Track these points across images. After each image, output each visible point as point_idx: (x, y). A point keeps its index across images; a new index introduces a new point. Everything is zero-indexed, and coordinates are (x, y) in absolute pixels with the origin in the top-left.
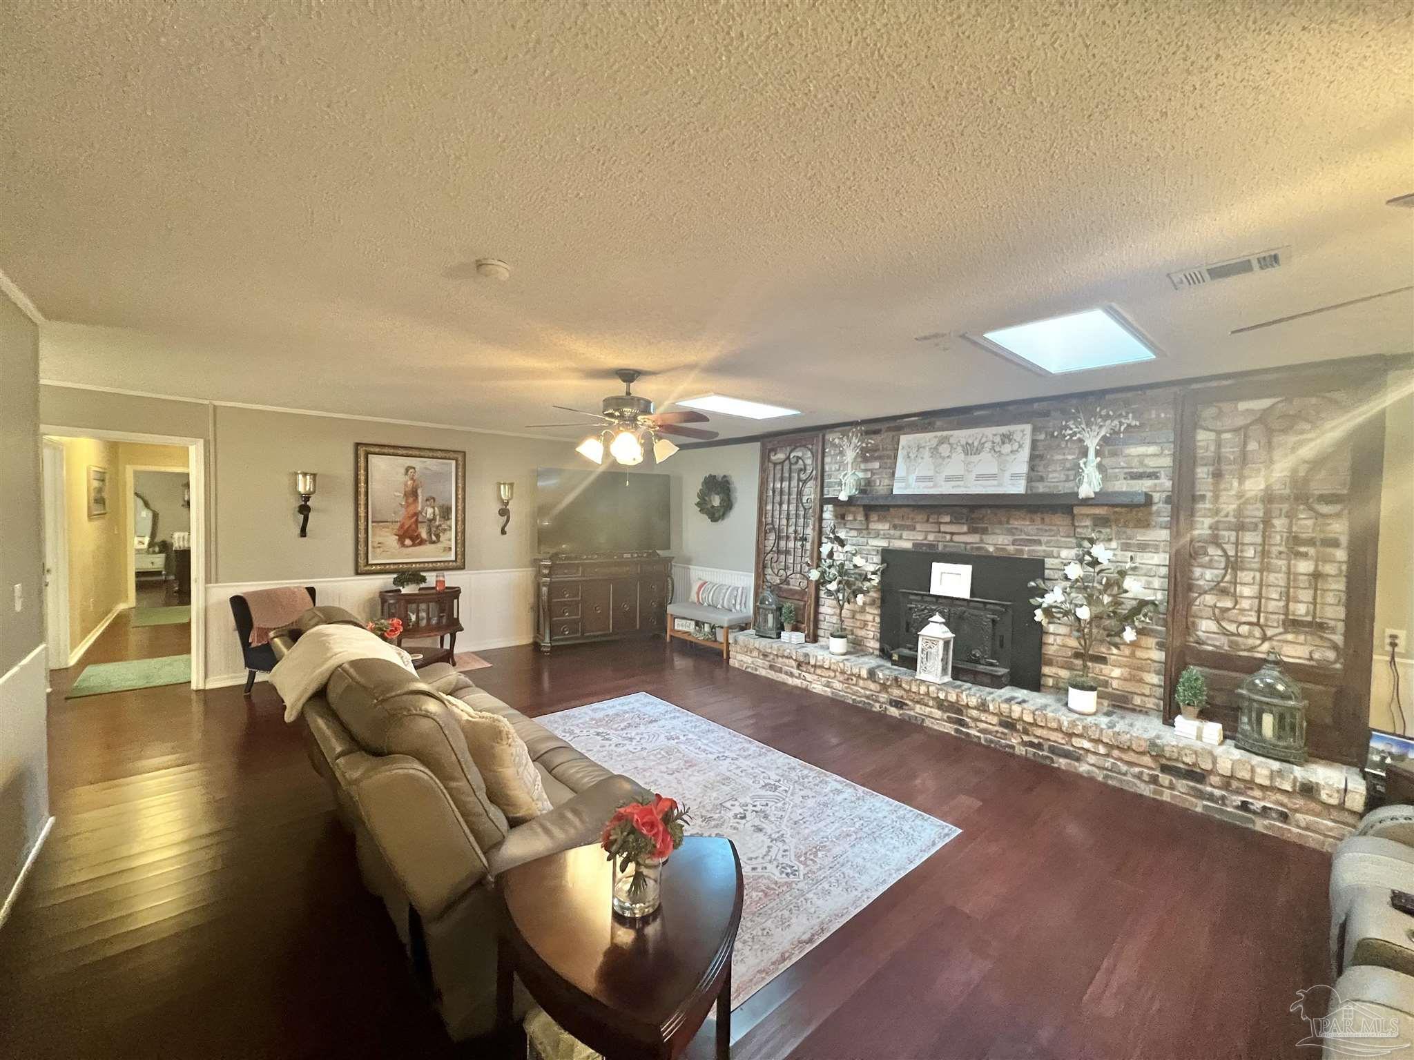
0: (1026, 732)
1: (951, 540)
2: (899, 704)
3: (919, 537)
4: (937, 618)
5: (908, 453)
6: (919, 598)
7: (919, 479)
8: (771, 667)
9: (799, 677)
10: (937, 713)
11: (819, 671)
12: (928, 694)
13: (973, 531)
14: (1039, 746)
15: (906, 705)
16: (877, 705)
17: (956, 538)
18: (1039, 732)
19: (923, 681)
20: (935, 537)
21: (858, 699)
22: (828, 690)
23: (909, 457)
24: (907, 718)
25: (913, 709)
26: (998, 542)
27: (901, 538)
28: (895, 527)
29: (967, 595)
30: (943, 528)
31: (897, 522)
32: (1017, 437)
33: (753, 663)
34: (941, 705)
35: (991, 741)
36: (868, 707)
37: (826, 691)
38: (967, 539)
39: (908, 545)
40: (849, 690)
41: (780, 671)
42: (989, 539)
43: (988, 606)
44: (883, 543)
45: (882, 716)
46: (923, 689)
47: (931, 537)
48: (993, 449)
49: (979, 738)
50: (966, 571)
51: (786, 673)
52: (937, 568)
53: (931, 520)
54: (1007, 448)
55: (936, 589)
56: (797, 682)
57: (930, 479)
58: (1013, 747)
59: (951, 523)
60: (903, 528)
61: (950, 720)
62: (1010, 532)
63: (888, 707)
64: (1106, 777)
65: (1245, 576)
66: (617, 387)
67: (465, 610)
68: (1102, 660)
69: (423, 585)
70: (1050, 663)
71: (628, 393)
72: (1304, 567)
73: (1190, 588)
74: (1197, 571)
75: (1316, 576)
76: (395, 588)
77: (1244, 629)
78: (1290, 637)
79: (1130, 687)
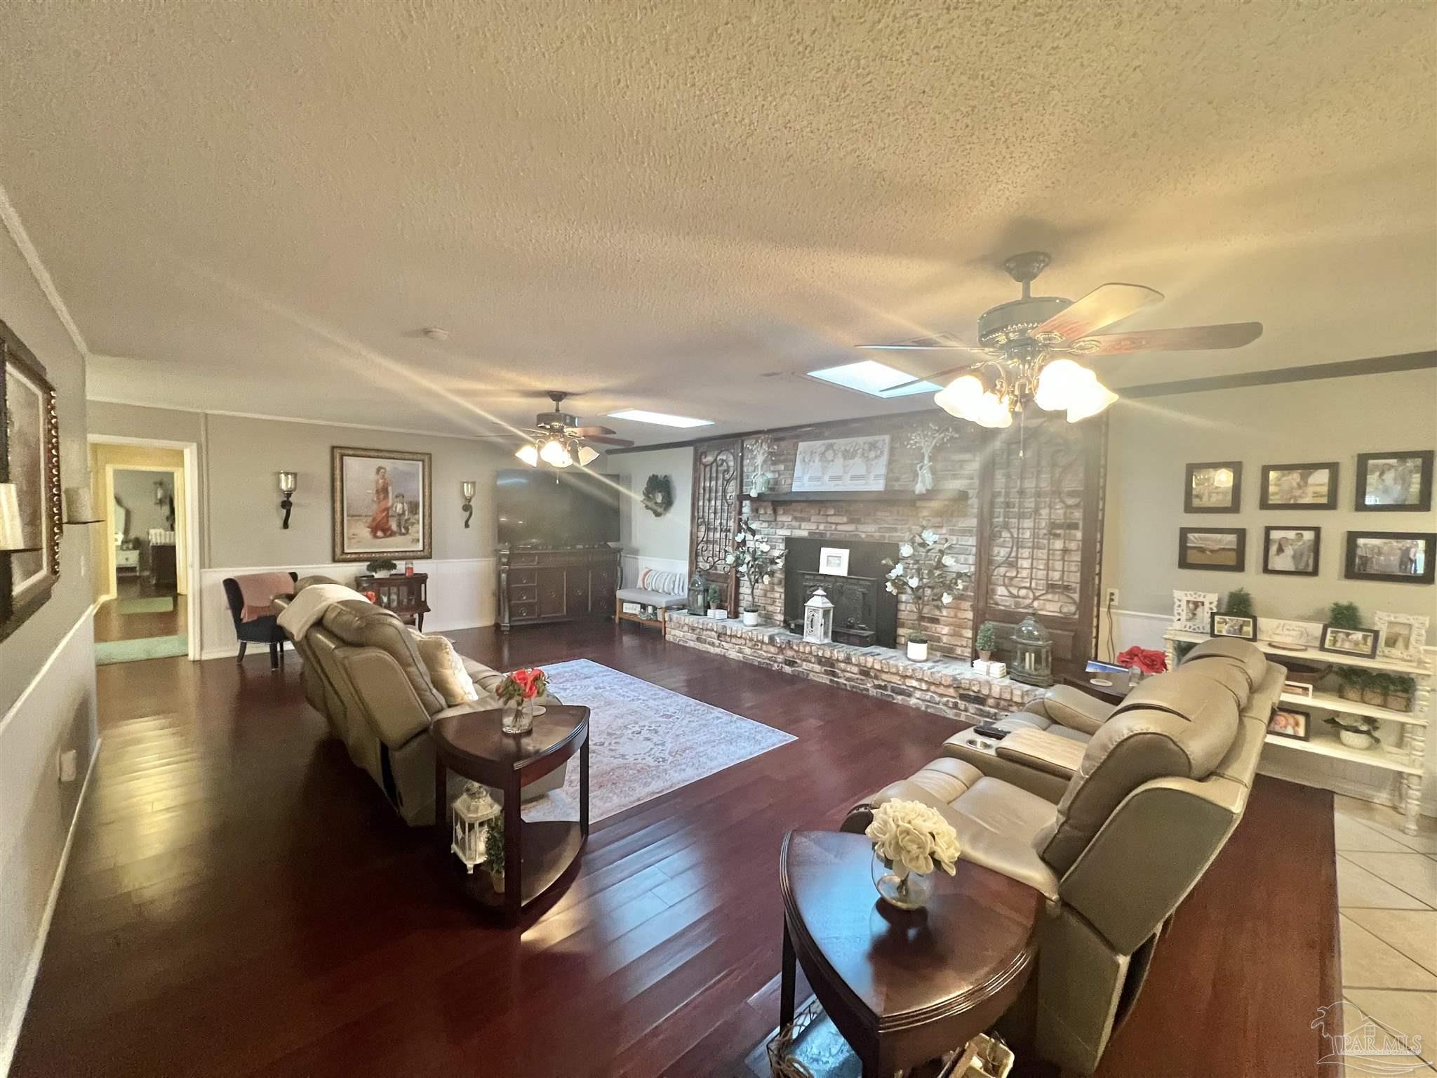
0: (876, 677)
1: (836, 530)
2: (791, 663)
3: (813, 527)
4: (820, 592)
5: (804, 458)
6: (812, 577)
7: (811, 479)
8: (698, 639)
9: (719, 647)
10: (817, 668)
11: (734, 640)
12: (811, 653)
13: (851, 521)
14: (885, 688)
15: (796, 663)
16: (776, 665)
17: (840, 527)
18: (884, 676)
19: (808, 643)
20: (825, 527)
21: (763, 661)
22: (741, 655)
23: (804, 461)
24: (796, 673)
25: (801, 666)
26: (868, 531)
27: (800, 528)
28: (795, 518)
29: (845, 574)
30: (829, 519)
31: (798, 515)
32: (880, 445)
33: (684, 636)
34: (820, 661)
35: (854, 687)
36: (769, 667)
37: (738, 657)
38: (846, 529)
39: (804, 534)
40: (756, 655)
41: (705, 642)
42: (861, 527)
43: (861, 582)
44: (787, 533)
45: (780, 673)
46: (807, 649)
47: (822, 527)
48: (863, 454)
49: (845, 685)
50: (845, 553)
51: (709, 644)
52: (825, 552)
53: (822, 513)
54: (872, 454)
55: (823, 570)
56: (718, 650)
57: (818, 479)
58: (867, 690)
59: (834, 515)
60: (802, 520)
61: (826, 672)
62: (875, 522)
63: (784, 666)
64: (927, 707)
65: (1025, 553)
66: (548, 405)
67: (431, 593)
68: (935, 620)
69: (393, 572)
70: (903, 626)
71: (557, 410)
72: (1058, 544)
73: (990, 562)
74: (996, 550)
75: (1065, 551)
76: (368, 573)
77: (1023, 592)
78: (1049, 596)
79: (954, 641)
